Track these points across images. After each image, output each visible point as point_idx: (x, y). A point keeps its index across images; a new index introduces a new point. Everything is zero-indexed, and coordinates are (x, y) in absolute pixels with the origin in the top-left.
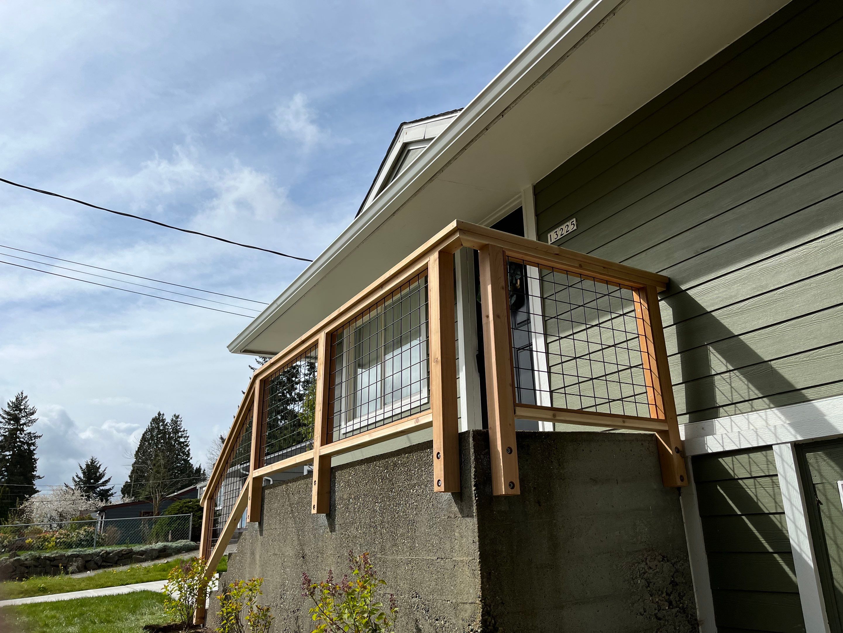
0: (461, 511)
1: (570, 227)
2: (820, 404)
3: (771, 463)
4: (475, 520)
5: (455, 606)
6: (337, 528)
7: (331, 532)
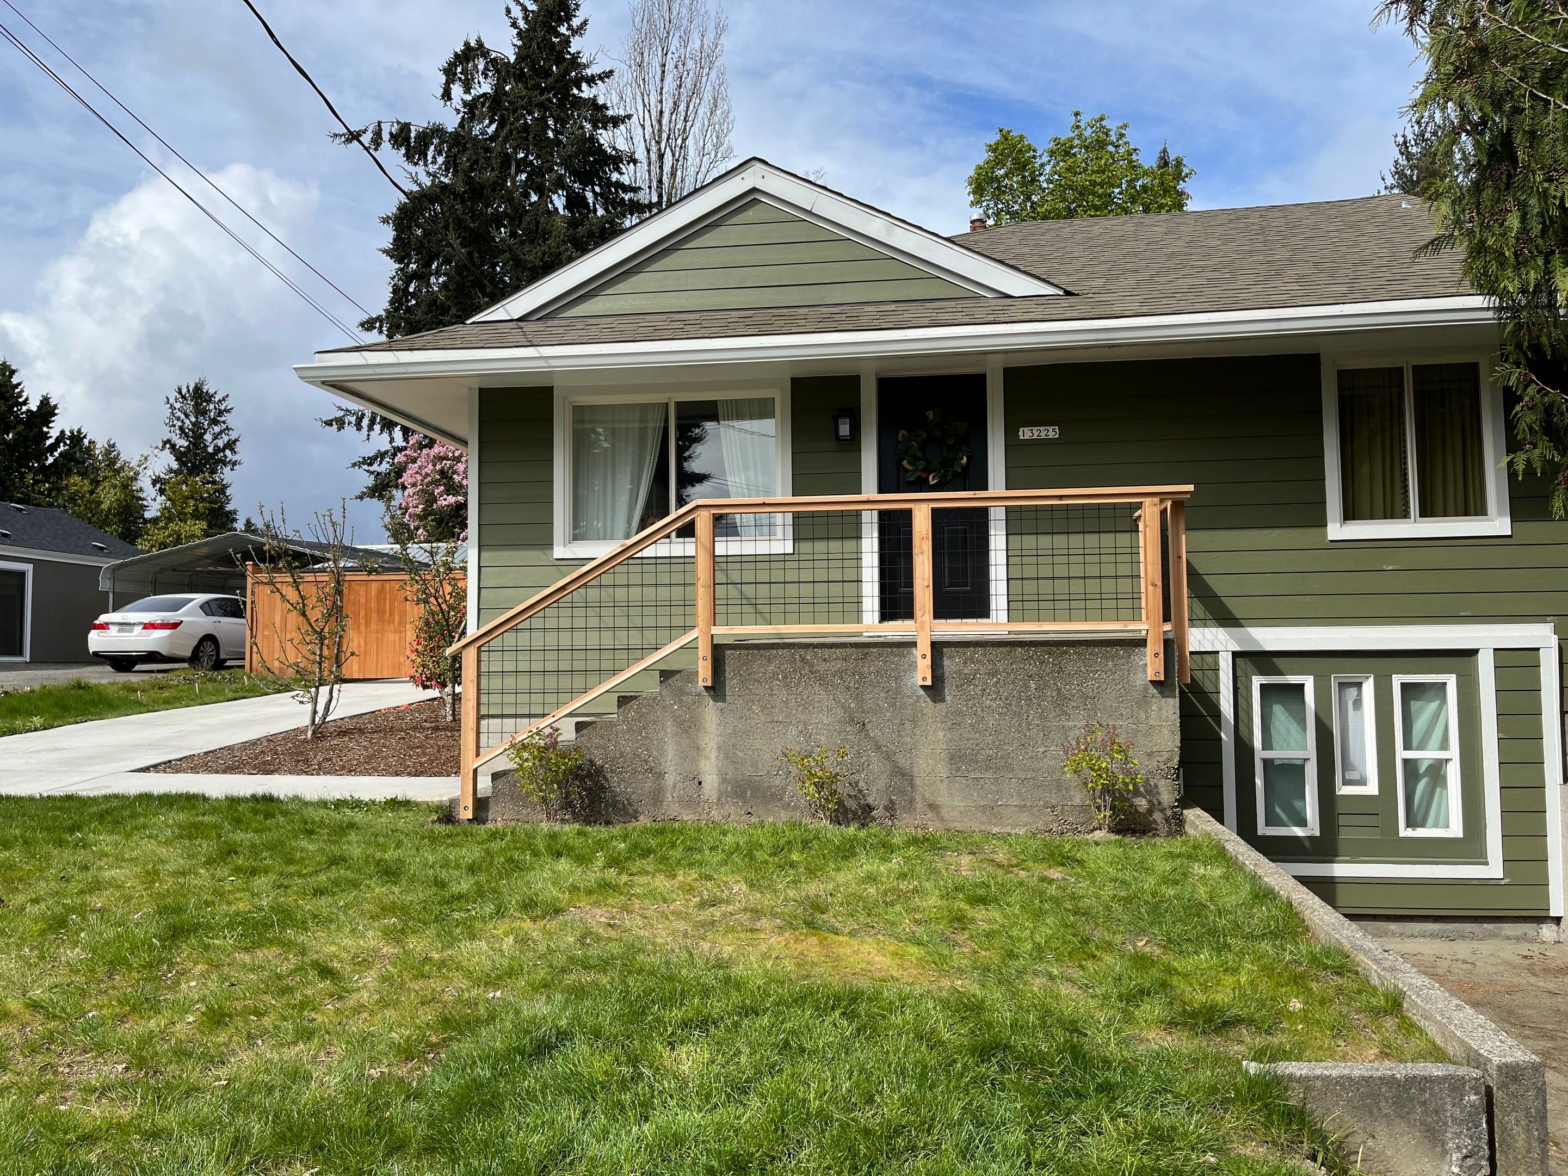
0: (1161, 693)
1: (1051, 433)
2: (1250, 630)
3: (1217, 663)
4: (1177, 700)
5: (1150, 755)
6: (948, 698)
7: (935, 702)
